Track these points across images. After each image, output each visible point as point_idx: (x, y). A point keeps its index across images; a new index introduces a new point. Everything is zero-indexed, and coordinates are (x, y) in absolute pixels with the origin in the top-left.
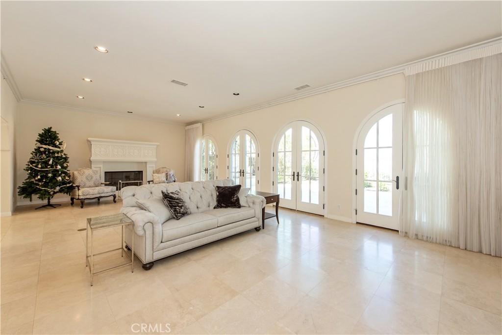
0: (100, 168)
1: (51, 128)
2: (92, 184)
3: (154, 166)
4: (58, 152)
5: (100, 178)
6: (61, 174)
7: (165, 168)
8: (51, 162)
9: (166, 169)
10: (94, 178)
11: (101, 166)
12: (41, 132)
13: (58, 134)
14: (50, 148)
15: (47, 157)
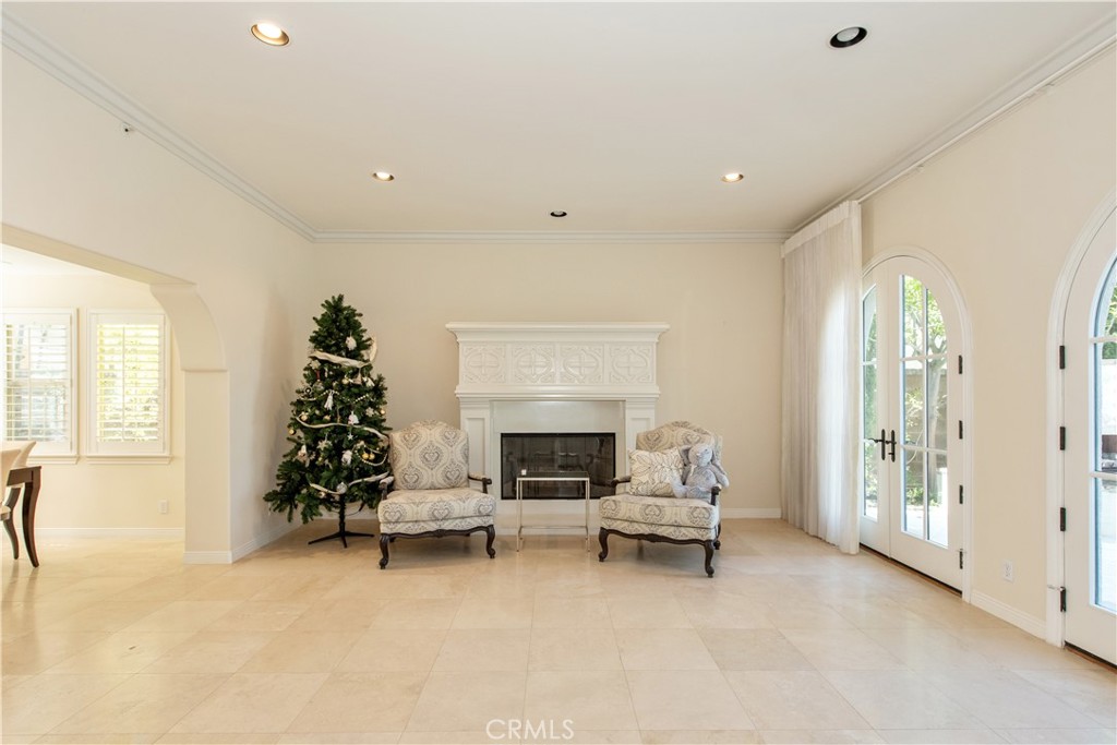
0: (483, 419)
1: (341, 298)
2: (439, 479)
3: (651, 414)
4: (354, 372)
5: (466, 457)
6: (356, 440)
7: (684, 425)
8: (329, 404)
9: (683, 430)
10: (445, 459)
11: (486, 414)
12: (320, 312)
13: (361, 315)
14: (335, 359)
15: (326, 389)
